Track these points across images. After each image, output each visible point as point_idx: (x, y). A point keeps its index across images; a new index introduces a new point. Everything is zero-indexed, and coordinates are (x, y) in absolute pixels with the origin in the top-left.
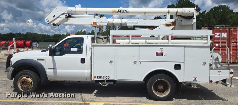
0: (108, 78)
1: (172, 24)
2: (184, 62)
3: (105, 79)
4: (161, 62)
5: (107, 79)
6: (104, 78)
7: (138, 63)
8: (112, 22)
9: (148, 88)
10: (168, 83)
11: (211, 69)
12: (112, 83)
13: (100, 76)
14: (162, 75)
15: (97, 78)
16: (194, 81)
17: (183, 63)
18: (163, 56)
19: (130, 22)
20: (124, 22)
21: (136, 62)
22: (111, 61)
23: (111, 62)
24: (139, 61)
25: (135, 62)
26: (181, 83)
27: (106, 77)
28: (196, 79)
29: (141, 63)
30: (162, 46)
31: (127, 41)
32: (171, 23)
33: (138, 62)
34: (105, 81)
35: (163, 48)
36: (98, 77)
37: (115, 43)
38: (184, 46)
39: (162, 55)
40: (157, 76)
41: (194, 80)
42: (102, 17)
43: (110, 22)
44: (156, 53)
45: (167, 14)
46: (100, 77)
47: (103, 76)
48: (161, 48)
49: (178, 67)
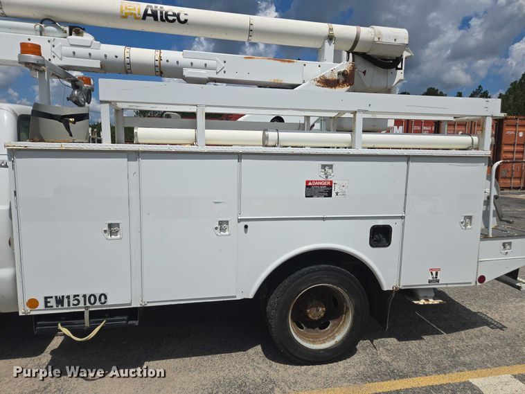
0: (98, 303)
1: (342, 79)
2: (402, 217)
3: (87, 308)
4: (323, 219)
5: (98, 307)
6: (82, 304)
7: (235, 228)
8: (121, 58)
9: (273, 323)
10: (346, 295)
11: (485, 237)
12: (122, 320)
13: (59, 294)
14: (326, 269)
15: (41, 305)
16: (430, 281)
17: (399, 221)
18: (330, 195)
19: (195, 61)
20: (173, 62)
21: (227, 222)
22: (110, 226)
23: (112, 229)
24: (240, 221)
25: (223, 225)
26: (389, 292)
27: (89, 298)
28: (437, 273)
29: (246, 227)
30: (327, 158)
31: (189, 133)
32: (339, 74)
33: (233, 223)
34: (87, 315)
35: (331, 167)
36: (46, 302)
37: (132, 142)
38: (408, 158)
39: (327, 191)
40: (309, 272)
41: (431, 278)
42: (78, 33)
43: (111, 56)
44: (307, 186)
45: (327, 43)
46: (60, 301)
47: (72, 294)
48: (324, 167)
49: (381, 236)
